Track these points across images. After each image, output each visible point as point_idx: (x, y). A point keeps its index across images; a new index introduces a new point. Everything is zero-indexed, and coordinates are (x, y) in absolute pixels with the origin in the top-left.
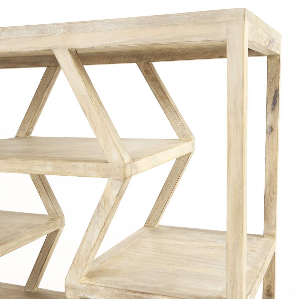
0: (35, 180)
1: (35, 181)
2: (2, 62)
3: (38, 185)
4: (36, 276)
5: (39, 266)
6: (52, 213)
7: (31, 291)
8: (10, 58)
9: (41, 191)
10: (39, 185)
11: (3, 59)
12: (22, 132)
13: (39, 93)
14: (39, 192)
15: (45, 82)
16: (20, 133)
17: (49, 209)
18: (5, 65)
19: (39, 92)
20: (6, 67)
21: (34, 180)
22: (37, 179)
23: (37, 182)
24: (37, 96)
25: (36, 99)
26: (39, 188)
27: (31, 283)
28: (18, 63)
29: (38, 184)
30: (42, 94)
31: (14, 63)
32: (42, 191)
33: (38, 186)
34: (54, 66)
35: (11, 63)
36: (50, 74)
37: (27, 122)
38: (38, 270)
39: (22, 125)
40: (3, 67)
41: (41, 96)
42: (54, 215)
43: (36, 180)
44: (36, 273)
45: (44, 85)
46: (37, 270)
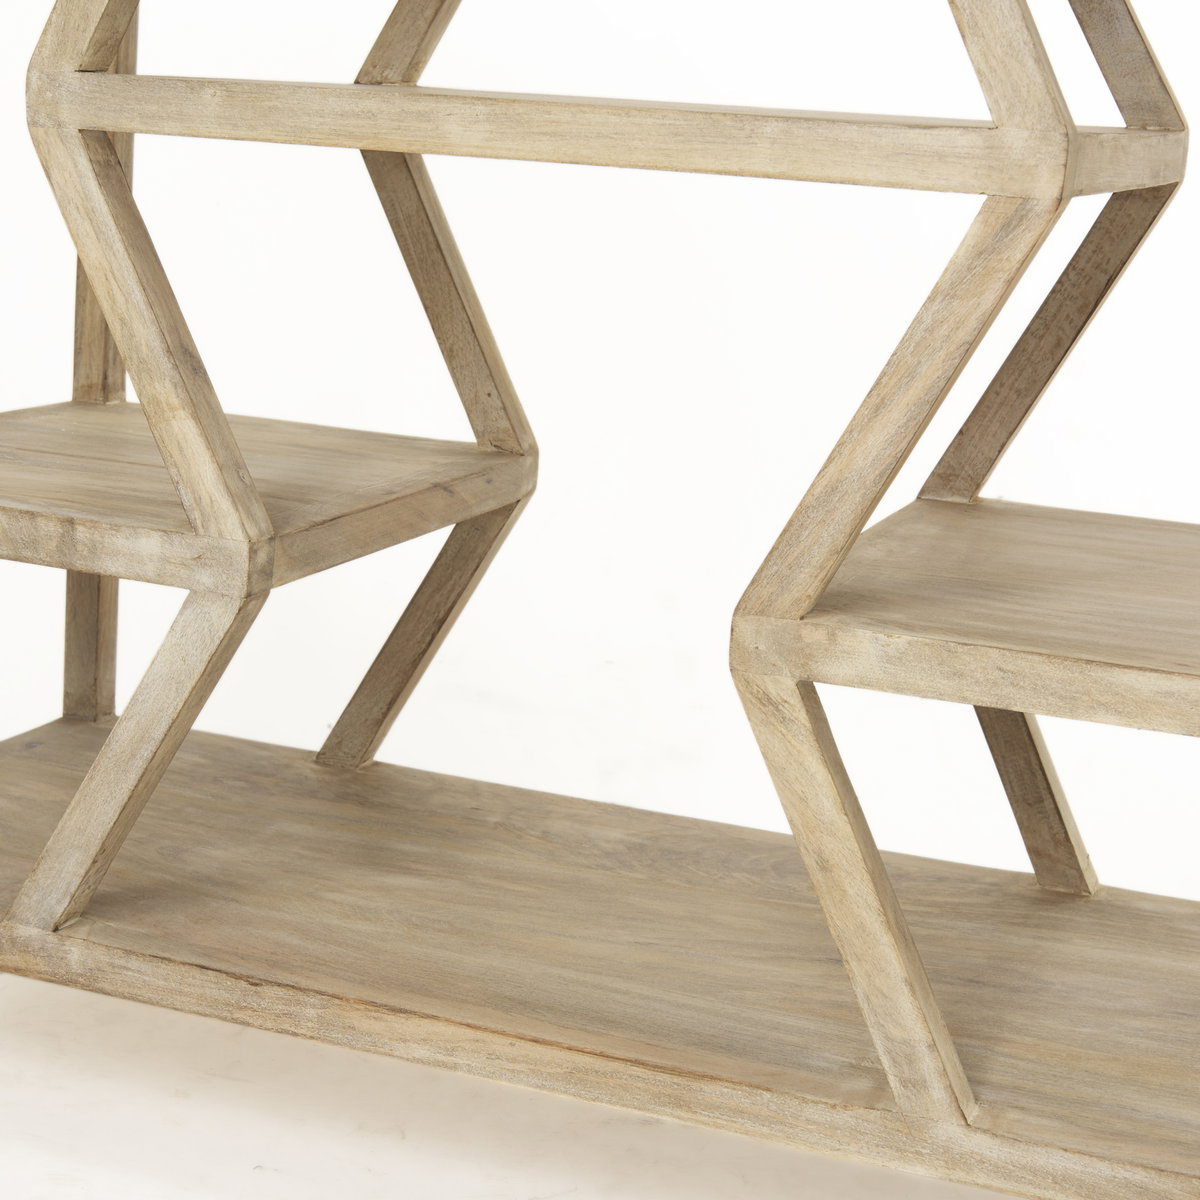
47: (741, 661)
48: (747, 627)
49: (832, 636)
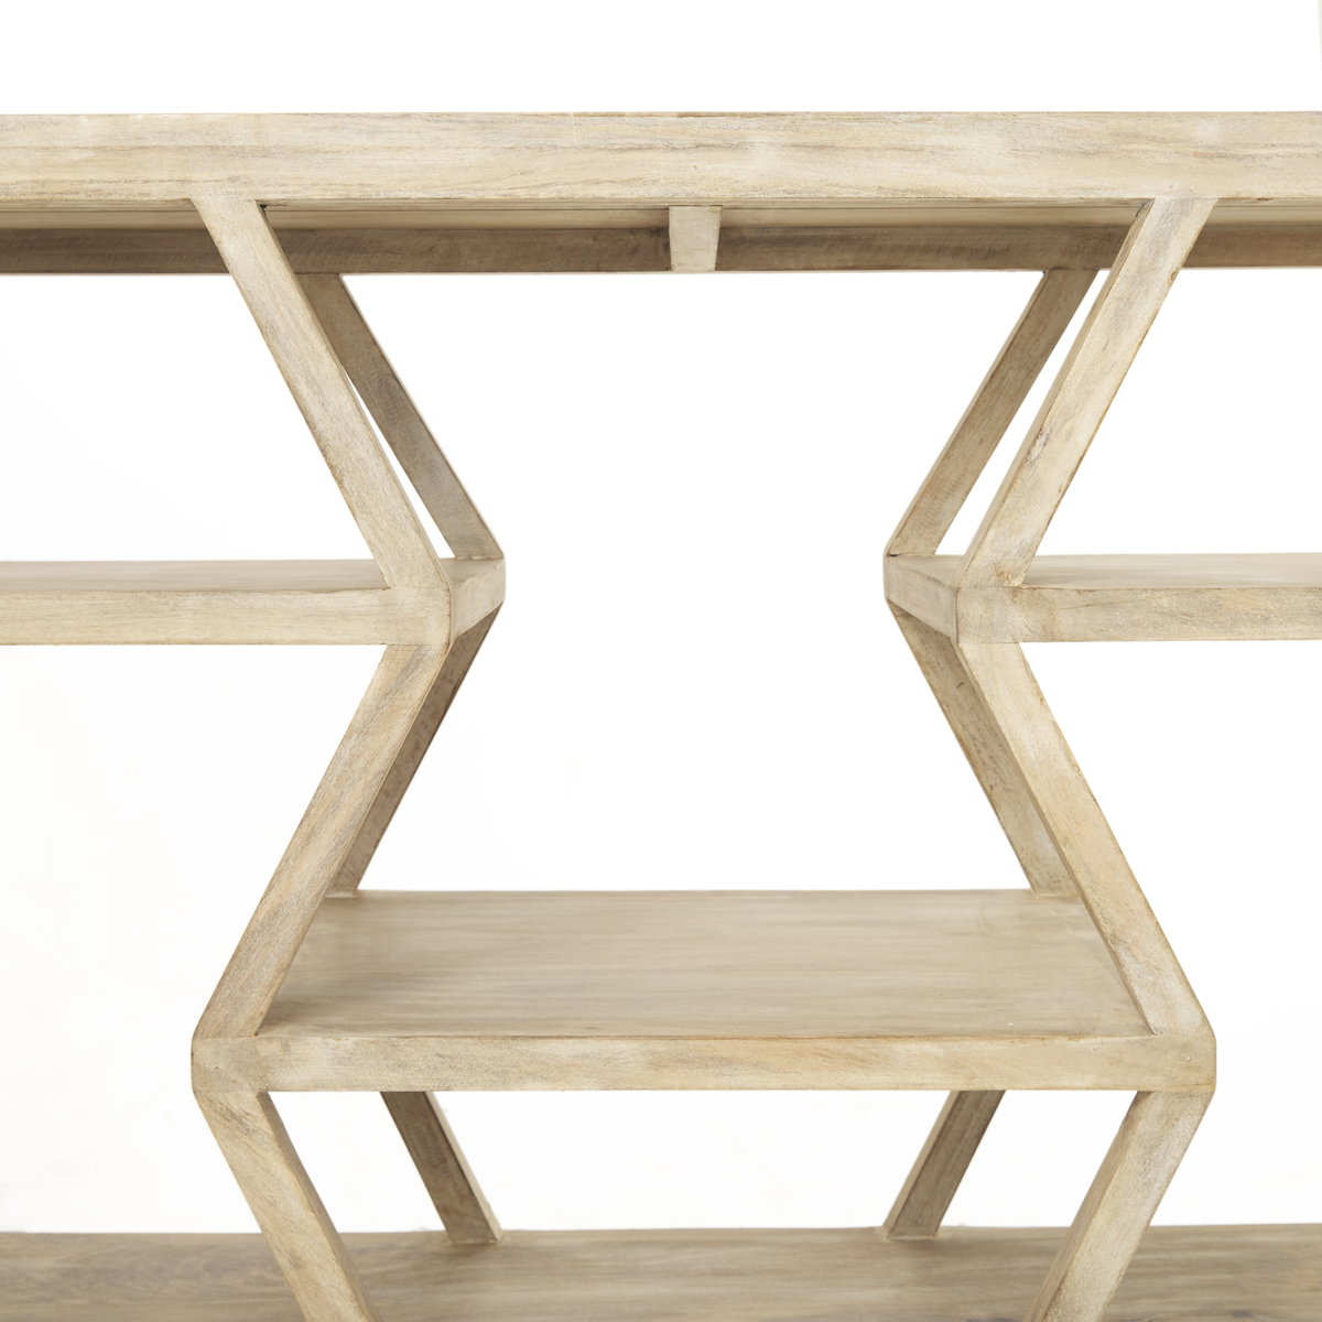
0: (974, 739)
1: (970, 744)
2: (832, 245)
3: (987, 761)
4: (953, 1166)
5: (972, 1115)
6: (1048, 873)
7: (925, 1238)
8: (873, 231)
9: (998, 781)
10: (991, 757)
11: (838, 233)
12: (921, 535)
13: (1011, 374)
14: (988, 788)
15: (1041, 330)
16: (909, 542)
17: (1037, 858)
18: (849, 258)
19: (1010, 368)
20: (850, 264)
21: (969, 738)
22: (981, 734)
23: (984, 744)
24: (1000, 384)
25: (997, 399)
26: (989, 773)
27: (927, 1203)
28: (911, 249)
29: (984, 754)
30: (1028, 375)
31: (893, 250)
32: (1004, 782)
33: (984, 763)
34: (1085, 269)
35: (880, 249)
36: (1065, 300)
37: (948, 494)
38: (967, 1135)
39: (922, 505)
40: (835, 264)
41: (1018, 385)
42: (1059, 881)
43: (977, 735)
44: (958, 1151)
45: (1038, 340)
46: (962, 1138)
47: (204, 1084)
48: (207, 1050)
49: (286, 1047)
